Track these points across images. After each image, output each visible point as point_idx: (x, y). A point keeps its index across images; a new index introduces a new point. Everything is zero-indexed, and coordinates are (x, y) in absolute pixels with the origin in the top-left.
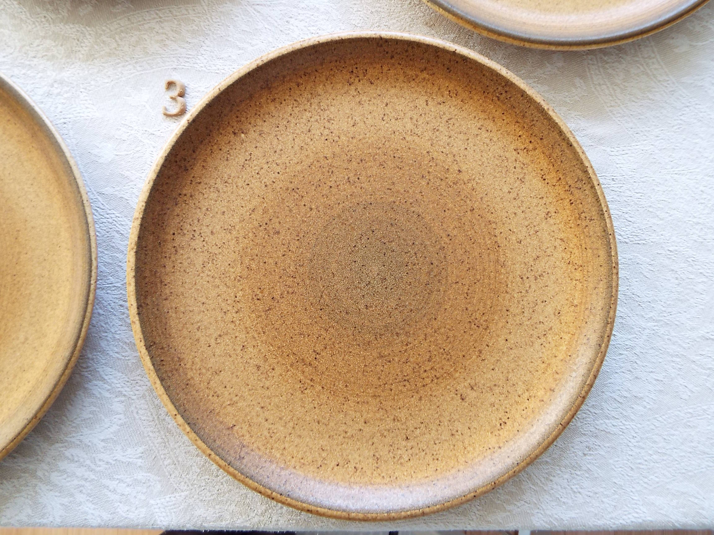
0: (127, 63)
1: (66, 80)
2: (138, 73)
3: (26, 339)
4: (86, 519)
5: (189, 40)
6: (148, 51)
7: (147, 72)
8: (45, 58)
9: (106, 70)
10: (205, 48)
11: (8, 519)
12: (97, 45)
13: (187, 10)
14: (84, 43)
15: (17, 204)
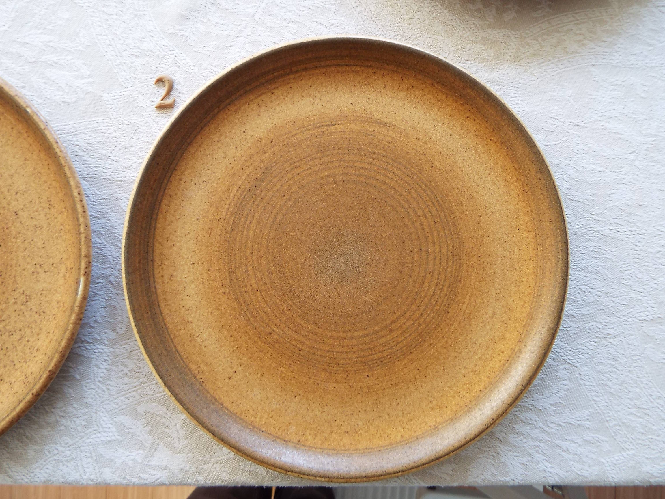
0: (550, 62)
1: (498, 79)
2: (560, 71)
3: (494, 314)
4: (544, 477)
5: (605, 39)
6: (568, 50)
7: (568, 69)
8: (477, 60)
9: (532, 69)
10: (619, 46)
11: (475, 478)
12: (523, 47)
13: (600, 13)
14: (510, 45)
15: (477, 192)
